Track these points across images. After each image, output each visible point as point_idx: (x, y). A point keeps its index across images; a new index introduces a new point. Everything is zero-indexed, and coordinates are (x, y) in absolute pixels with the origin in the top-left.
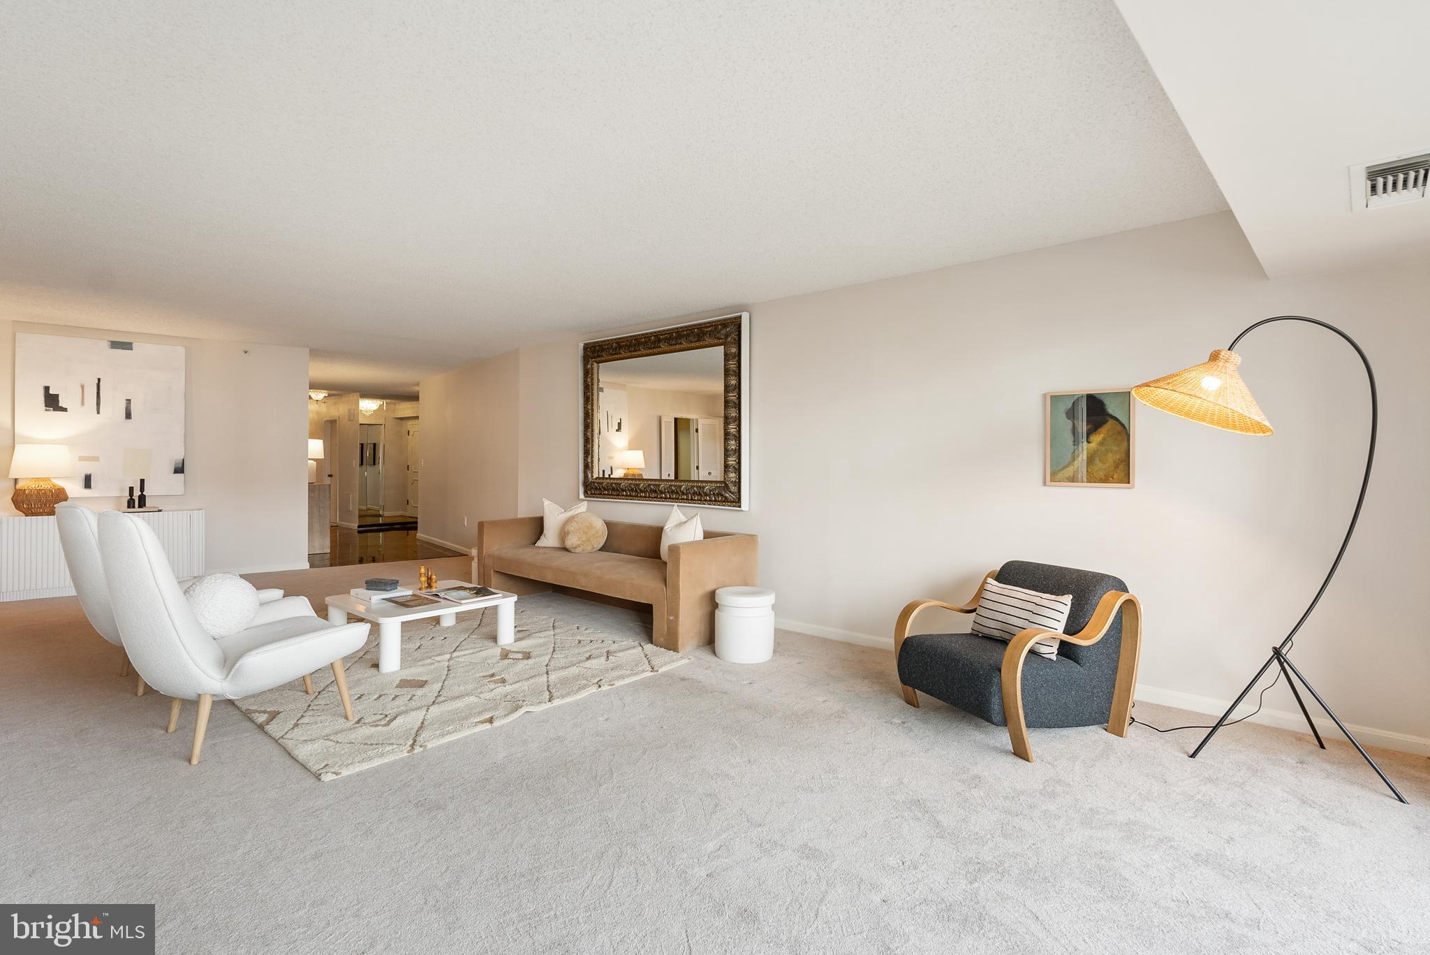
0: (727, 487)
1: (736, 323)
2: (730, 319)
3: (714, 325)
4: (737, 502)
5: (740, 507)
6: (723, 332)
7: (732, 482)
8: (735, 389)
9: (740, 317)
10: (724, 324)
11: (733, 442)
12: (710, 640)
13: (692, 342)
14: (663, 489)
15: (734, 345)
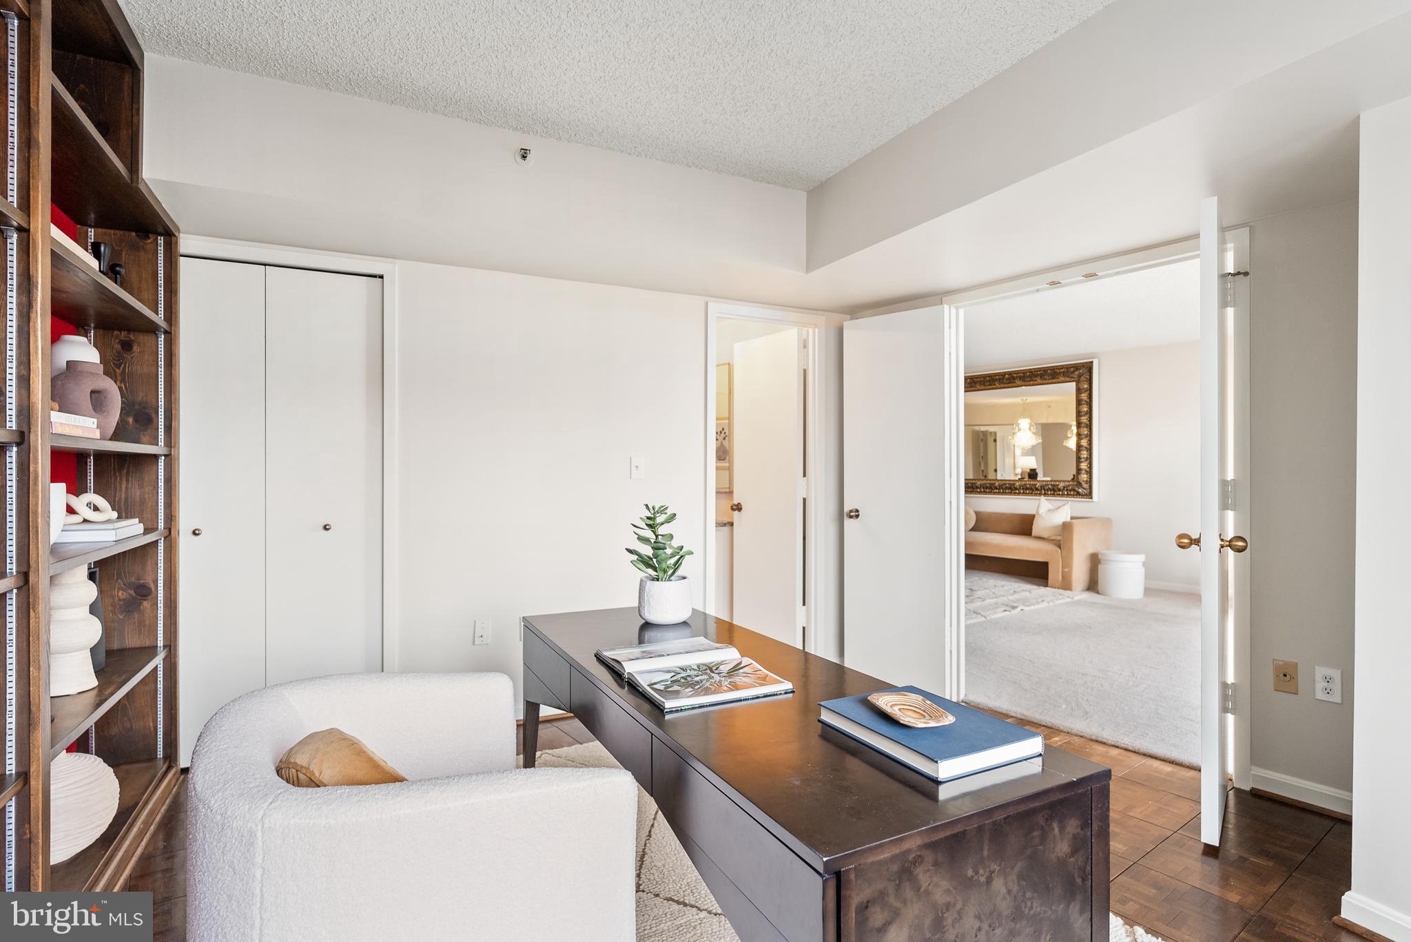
0: (1079, 484)
1: (1089, 367)
2: (1081, 363)
3: (1068, 367)
4: (1089, 495)
5: (1091, 498)
6: (1077, 373)
7: (1084, 481)
8: (1086, 414)
9: (1092, 362)
10: (1076, 367)
11: (1085, 452)
12: (1093, 585)
13: (1046, 379)
14: (1018, 487)
15: (1085, 383)
